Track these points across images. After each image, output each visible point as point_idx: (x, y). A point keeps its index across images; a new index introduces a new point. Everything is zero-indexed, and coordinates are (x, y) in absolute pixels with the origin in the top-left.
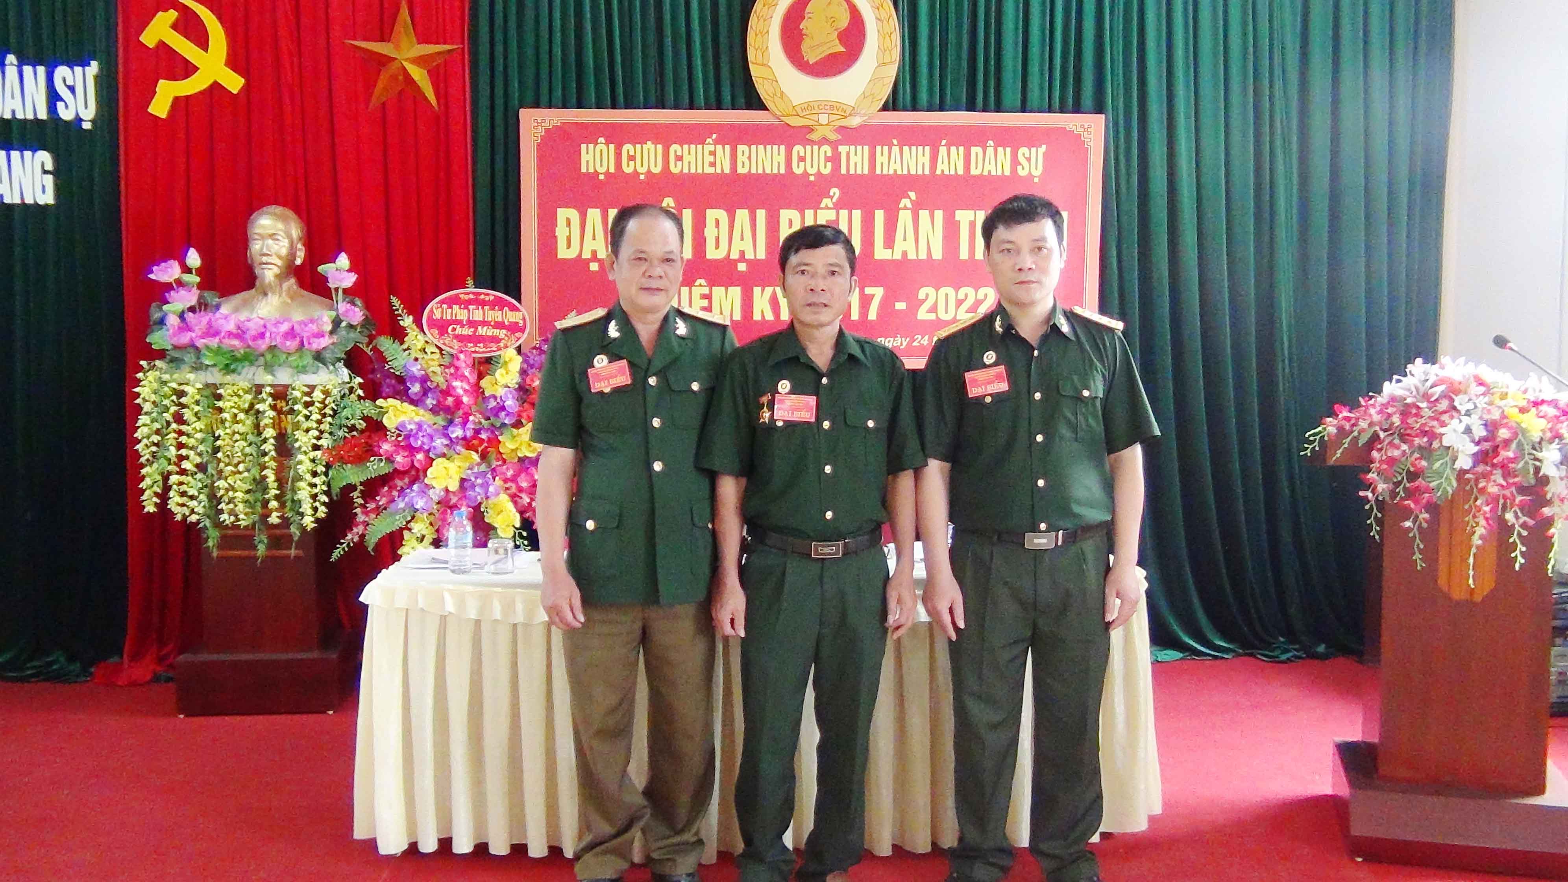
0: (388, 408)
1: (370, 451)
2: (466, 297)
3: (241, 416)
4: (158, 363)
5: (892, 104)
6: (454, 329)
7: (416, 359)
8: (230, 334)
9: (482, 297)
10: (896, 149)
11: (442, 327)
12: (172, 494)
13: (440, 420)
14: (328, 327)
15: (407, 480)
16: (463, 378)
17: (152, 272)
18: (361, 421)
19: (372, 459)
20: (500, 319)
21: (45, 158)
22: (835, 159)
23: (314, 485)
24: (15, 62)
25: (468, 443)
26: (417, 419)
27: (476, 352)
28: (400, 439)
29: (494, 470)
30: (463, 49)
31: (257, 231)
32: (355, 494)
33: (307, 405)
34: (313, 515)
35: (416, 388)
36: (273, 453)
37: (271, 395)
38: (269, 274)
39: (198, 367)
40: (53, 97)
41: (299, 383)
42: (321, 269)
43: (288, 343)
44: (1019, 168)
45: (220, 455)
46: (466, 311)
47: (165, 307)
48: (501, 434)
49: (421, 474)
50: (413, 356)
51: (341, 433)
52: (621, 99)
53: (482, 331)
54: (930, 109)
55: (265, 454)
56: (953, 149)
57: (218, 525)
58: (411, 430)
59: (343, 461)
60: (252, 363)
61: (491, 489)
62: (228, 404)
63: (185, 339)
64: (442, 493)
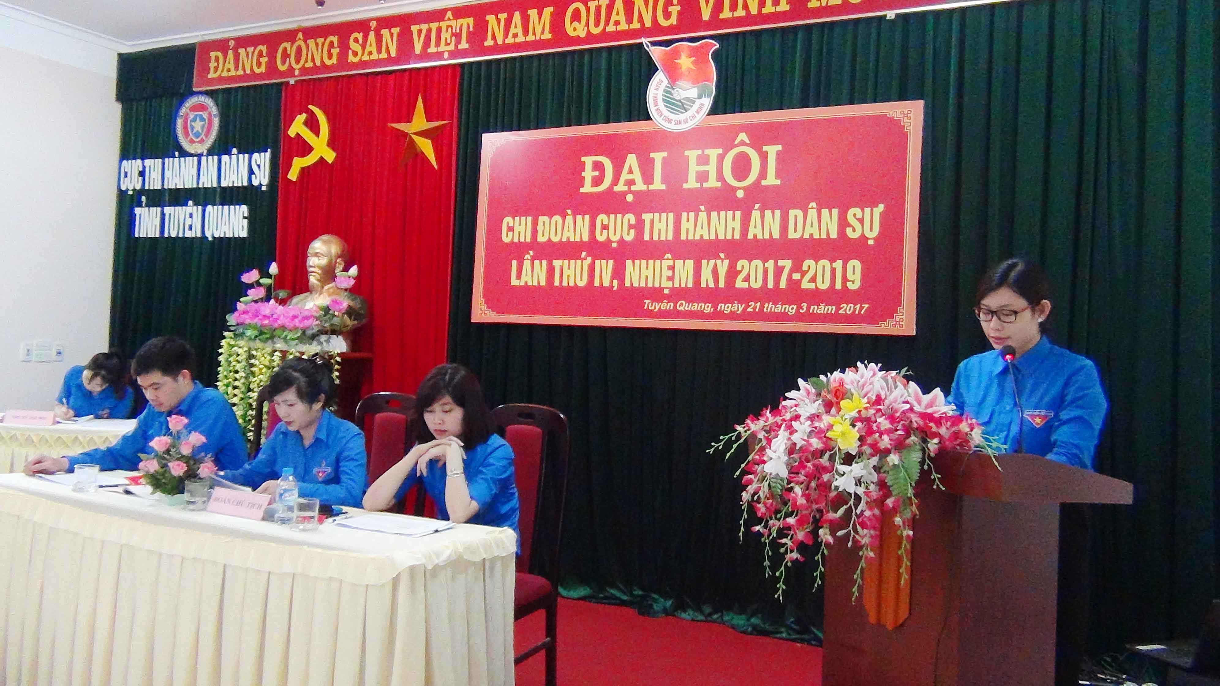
4: (230, 334)
8: (265, 318)
17: (243, 277)
21: (244, 209)
24: (236, 152)
30: (452, 123)
38: (313, 278)
40: (251, 172)
47: (241, 299)
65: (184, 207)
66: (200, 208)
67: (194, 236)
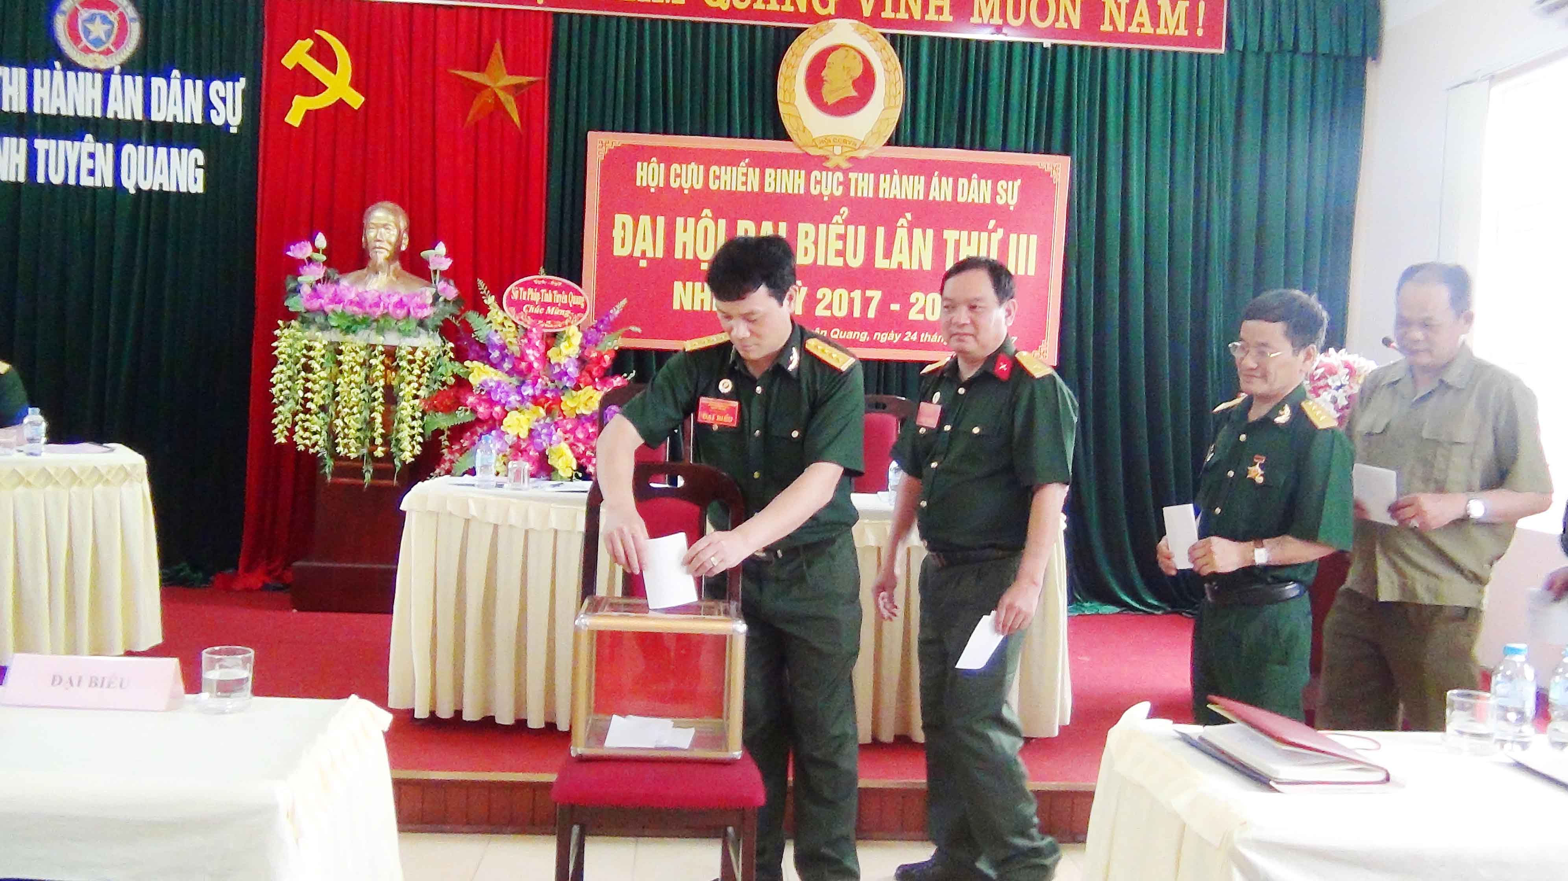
0: (473, 368)
1: (458, 402)
2: (539, 283)
3: (357, 368)
4: (293, 323)
5: (894, 141)
6: (528, 309)
7: (496, 331)
8: (351, 302)
9: (552, 282)
10: (896, 178)
11: (518, 305)
12: (297, 428)
13: (514, 381)
14: (430, 301)
15: (485, 428)
16: (535, 347)
17: (289, 250)
18: (452, 378)
19: (460, 408)
20: (566, 302)
21: (198, 155)
22: (846, 184)
23: (413, 428)
24: (179, 76)
25: (535, 400)
26: (496, 379)
27: (544, 327)
28: (483, 393)
29: (556, 423)
30: (544, 82)
31: (373, 221)
32: (443, 438)
33: (411, 362)
34: (411, 451)
35: (495, 354)
36: (381, 400)
37: (382, 353)
38: (381, 255)
39: (324, 328)
40: (208, 106)
41: (404, 344)
42: (424, 254)
43: (398, 311)
44: (998, 197)
45: (337, 399)
46: (538, 294)
47: (300, 279)
48: (563, 395)
49: (497, 423)
50: (494, 328)
51: (436, 387)
53: (550, 311)
54: (926, 145)
55: (374, 400)
56: (944, 179)
57: (335, 456)
58: (492, 386)
59: (436, 409)
60: (368, 326)
61: (554, 438)
62: (348, 358)
63: (316, 304)
64: (515, 439)
65: (77, 144)
66: (110, 147)
67: (98, 184)
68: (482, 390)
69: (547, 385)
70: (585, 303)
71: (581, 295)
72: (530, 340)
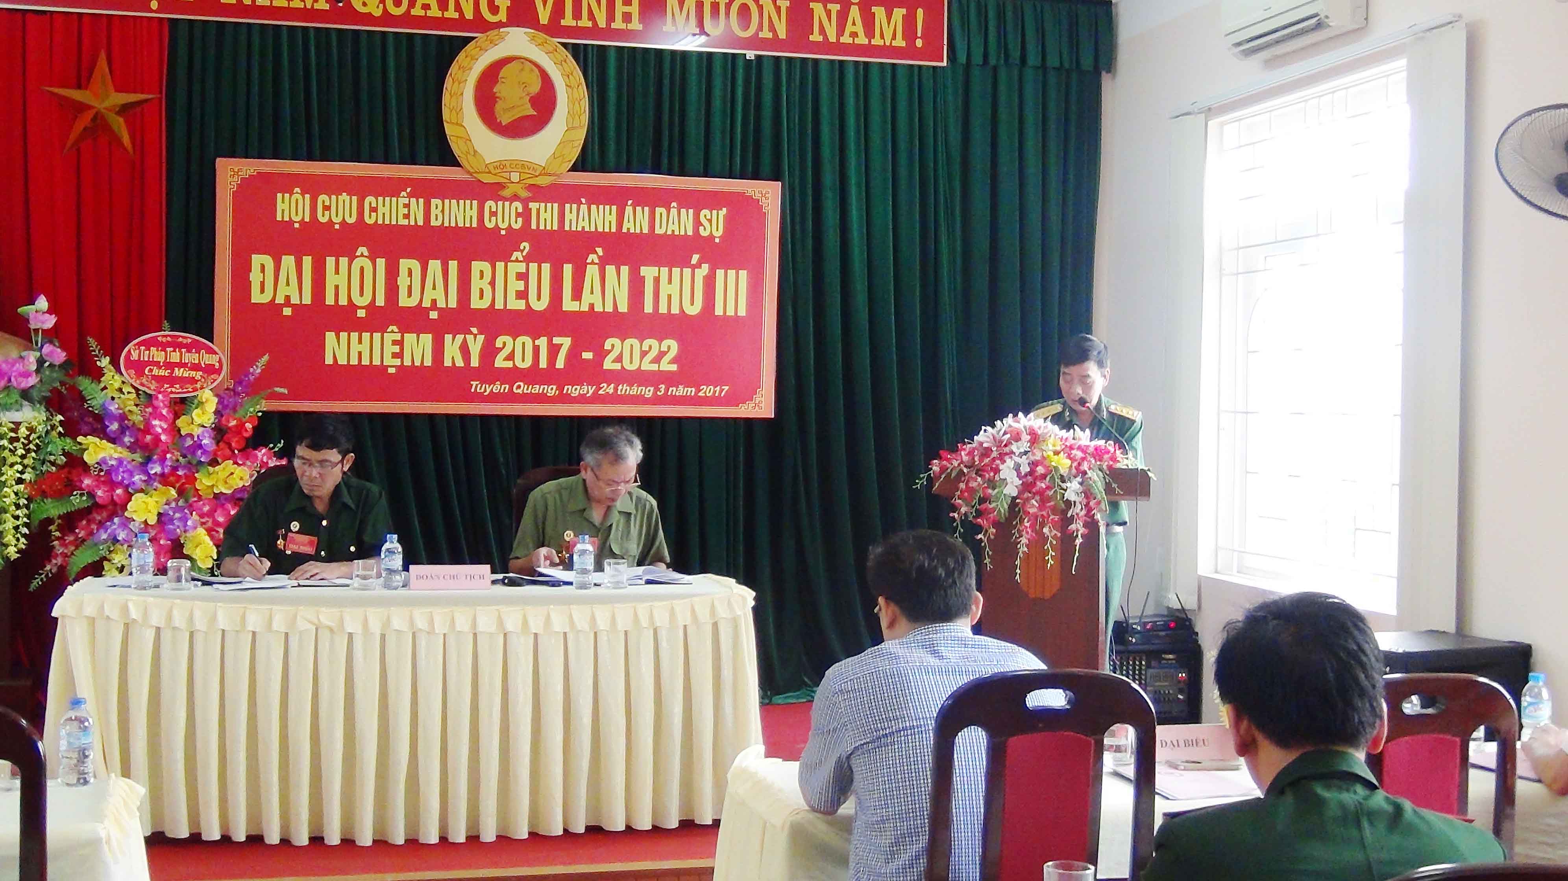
0: (89, 445)
1: (70, 487)
2: (164, 340)
5: (581, 165)
6: (151, 370)
7: (113, 398)
9: (180, 339)
10: (583, 208)
11: (138, 367)
13: (138, 457)
14: (33, 367)
15: (105, 514)
16: (161, 417)
18: (62, 457)
19: (75, 493)
20: (197, 362)
22: (526, 215)
23: (17, 518)
25: (164, 479)
26: (116, 456)
27: (172, 392)
28: (102, 474)
29: (191, 506)
30: (160, 99)
32: (52, 528)
33: (12, 440)
34: (16, 546)
35: (114, 426)
41: (5, 420)
42: (20, 310)
44: (701, 228)
46: (163, 353)
48: (198, 472)
49: (118, 508)
50: (110, 395)
51: (43, 468)
52: (317, 153)
53: (179, 372)
54: (617, 170)
56: (639, 209)
58: (113, 465)
59: (44, 494)
61: (189, 523)
64: (142, 526)
68: (101, 470)
69: (178, 460)
70: (220, 362)
71: (216, 353)
72: (155, 408)
